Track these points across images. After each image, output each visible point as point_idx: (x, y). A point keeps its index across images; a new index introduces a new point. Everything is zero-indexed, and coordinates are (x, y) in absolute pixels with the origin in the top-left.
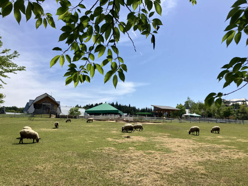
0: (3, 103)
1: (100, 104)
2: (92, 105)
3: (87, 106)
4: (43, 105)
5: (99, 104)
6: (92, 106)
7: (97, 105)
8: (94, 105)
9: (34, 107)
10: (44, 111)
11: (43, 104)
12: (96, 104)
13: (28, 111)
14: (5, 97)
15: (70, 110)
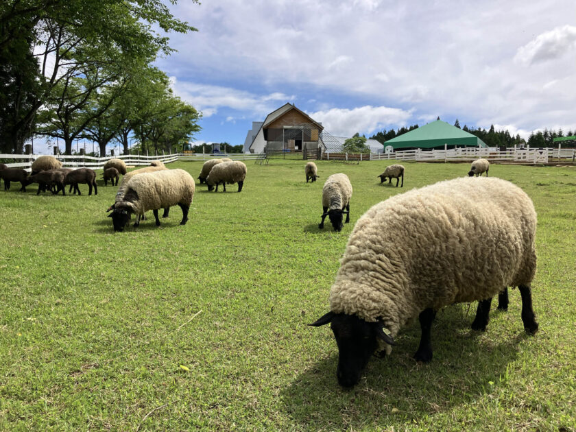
0: (198, 130)
1: (412, 129)
2: (392, 132)
3: (380, 134)
4: (286, 130)
5: (408, 129)
6: (392, 135)
7: (403, 131)
8: (396, 132)
9: (266, 139)
11: (285, 127)
13: (251, 148)
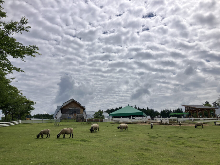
10: (71, 115)
12: (116, 108)
13: (56, 116)
14: (35, 104)
15: (95, 115)
